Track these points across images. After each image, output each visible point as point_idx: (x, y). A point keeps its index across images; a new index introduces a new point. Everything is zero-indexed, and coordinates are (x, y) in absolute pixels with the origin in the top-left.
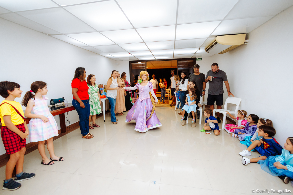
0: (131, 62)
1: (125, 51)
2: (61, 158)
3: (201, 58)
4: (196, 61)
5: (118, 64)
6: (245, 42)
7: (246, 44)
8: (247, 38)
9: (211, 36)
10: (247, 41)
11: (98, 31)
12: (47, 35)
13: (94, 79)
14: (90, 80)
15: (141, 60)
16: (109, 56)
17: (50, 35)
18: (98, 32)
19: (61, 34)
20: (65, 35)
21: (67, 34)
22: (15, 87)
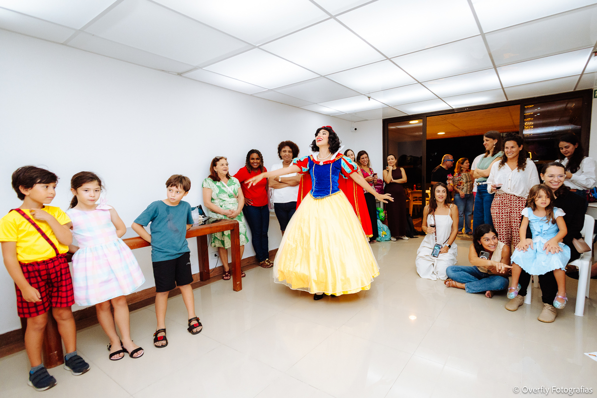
0: (387, 122)
1: (353, 93)
5: (356, 129)
11: (255, 47)
12: (175, 75)
13: (223, 167)
14: (216, 170)
15: (412, 115)
17: (180, 74)
18: (256, 49)
19: (196, 68)
20: (201, 68)
21: (204, 67)
22: (39, 181)
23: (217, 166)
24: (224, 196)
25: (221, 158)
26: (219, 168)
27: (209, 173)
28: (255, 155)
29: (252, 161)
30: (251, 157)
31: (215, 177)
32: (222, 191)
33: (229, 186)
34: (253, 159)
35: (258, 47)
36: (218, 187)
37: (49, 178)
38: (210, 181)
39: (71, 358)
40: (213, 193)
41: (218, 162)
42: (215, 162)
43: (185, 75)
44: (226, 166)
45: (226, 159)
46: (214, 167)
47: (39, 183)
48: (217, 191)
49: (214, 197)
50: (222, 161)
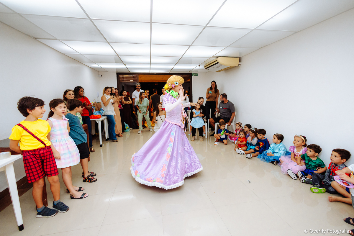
0: (118, 74)
2: (81, 188)
3: (197, 74)
4: (193, 76)
5: (101, 76)
6: (239, 65)
7: (239, 66)
8: (240, 61)
9: (213, 57)
10: (240, 63)
12: (32, 38)
13: (70, 95)
14: (66, 97)
15: (132, 73)
16: (95, 66)
17: (35, 38)
19: (55, 39)
21: (62, 40)
22: (37, 105)
23: (67, 95)
37: (41, 103)
39: (58, 204)
41: (67, 93)
43: (38, 40)
46: (65, 96)
47: (38, 106)
50: (70, 93)
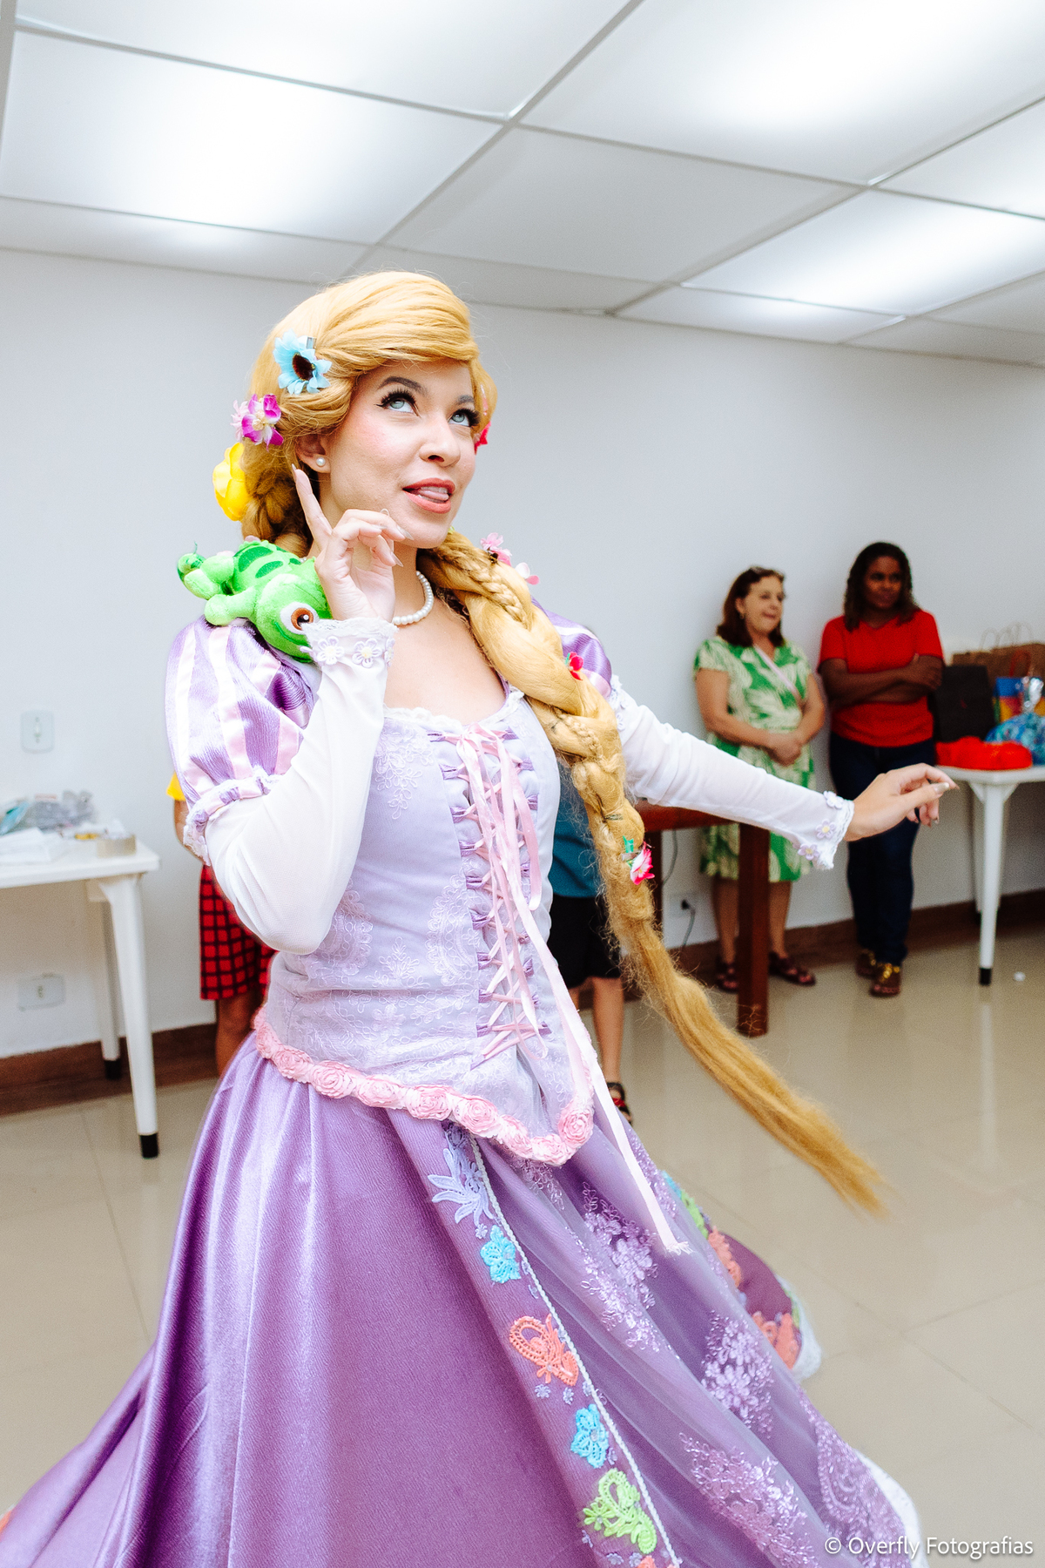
12: (596, 316)
13: (767, 602)
14: (741, 609)
17: (611, 313)
18: (870, 194)
19: (659, 289)
20: (677, 284)
21: (686, 279)
23: (748, 598)
24: (768, 702)
25: (768, 573)
26: (753, 606)
27: (719, 618)
28: (885, 564)
29: (875, 586)
30: (873, 569)
31: (735, 631)
32: (761, 683)
33: (780, 664)
34: (880, 577)
35: (875, 187)
36: (749, 667)
38: (720, 646)
40: (734, 687)
41: (754, 586)
42: (746, 582)
43: (630, 312)
44: (775, 602)
45: (781, 579)
46: (738, 602)
48: (746, 680)
49: (737, 702)
50: (767, 584)
